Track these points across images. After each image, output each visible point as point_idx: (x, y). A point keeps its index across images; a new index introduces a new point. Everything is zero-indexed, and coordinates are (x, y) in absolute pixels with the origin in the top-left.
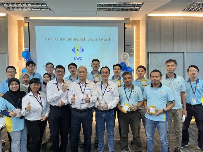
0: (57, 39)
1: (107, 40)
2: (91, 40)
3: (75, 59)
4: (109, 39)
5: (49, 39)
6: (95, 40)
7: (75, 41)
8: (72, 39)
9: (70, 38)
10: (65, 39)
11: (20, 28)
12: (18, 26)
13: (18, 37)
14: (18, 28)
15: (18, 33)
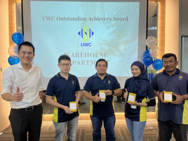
0: (58, 19)
1: (125, 20)
2: (104, 20)
3: (82, 45)
4: (127, 19)
5: (48, 18)
6: (109, 19)
7: (82, 21)
8: (79, 19)
9: (76, 17)
10: (70, 19)
11: (12, 5)
12: (9, 3)
13: (9, 17)
14: (9, 5)
15: (9, 11)
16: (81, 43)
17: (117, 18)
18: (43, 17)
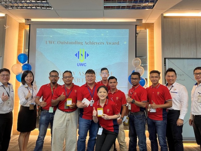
0: (59, 43)
1: (116, 44)
3: (78, 65)
4: (118, 43)
5: (51, 42)
6: (102, 44)
7: (79, 45)
9: (74, 41)
10: (69, 43)
11: (21, 31)
12: (19, 29)
13: (18, 41)
14: (19, 31)
15: (19, 36)
16: (78, 64)
17: (109, 43)
18: (46, 41)
